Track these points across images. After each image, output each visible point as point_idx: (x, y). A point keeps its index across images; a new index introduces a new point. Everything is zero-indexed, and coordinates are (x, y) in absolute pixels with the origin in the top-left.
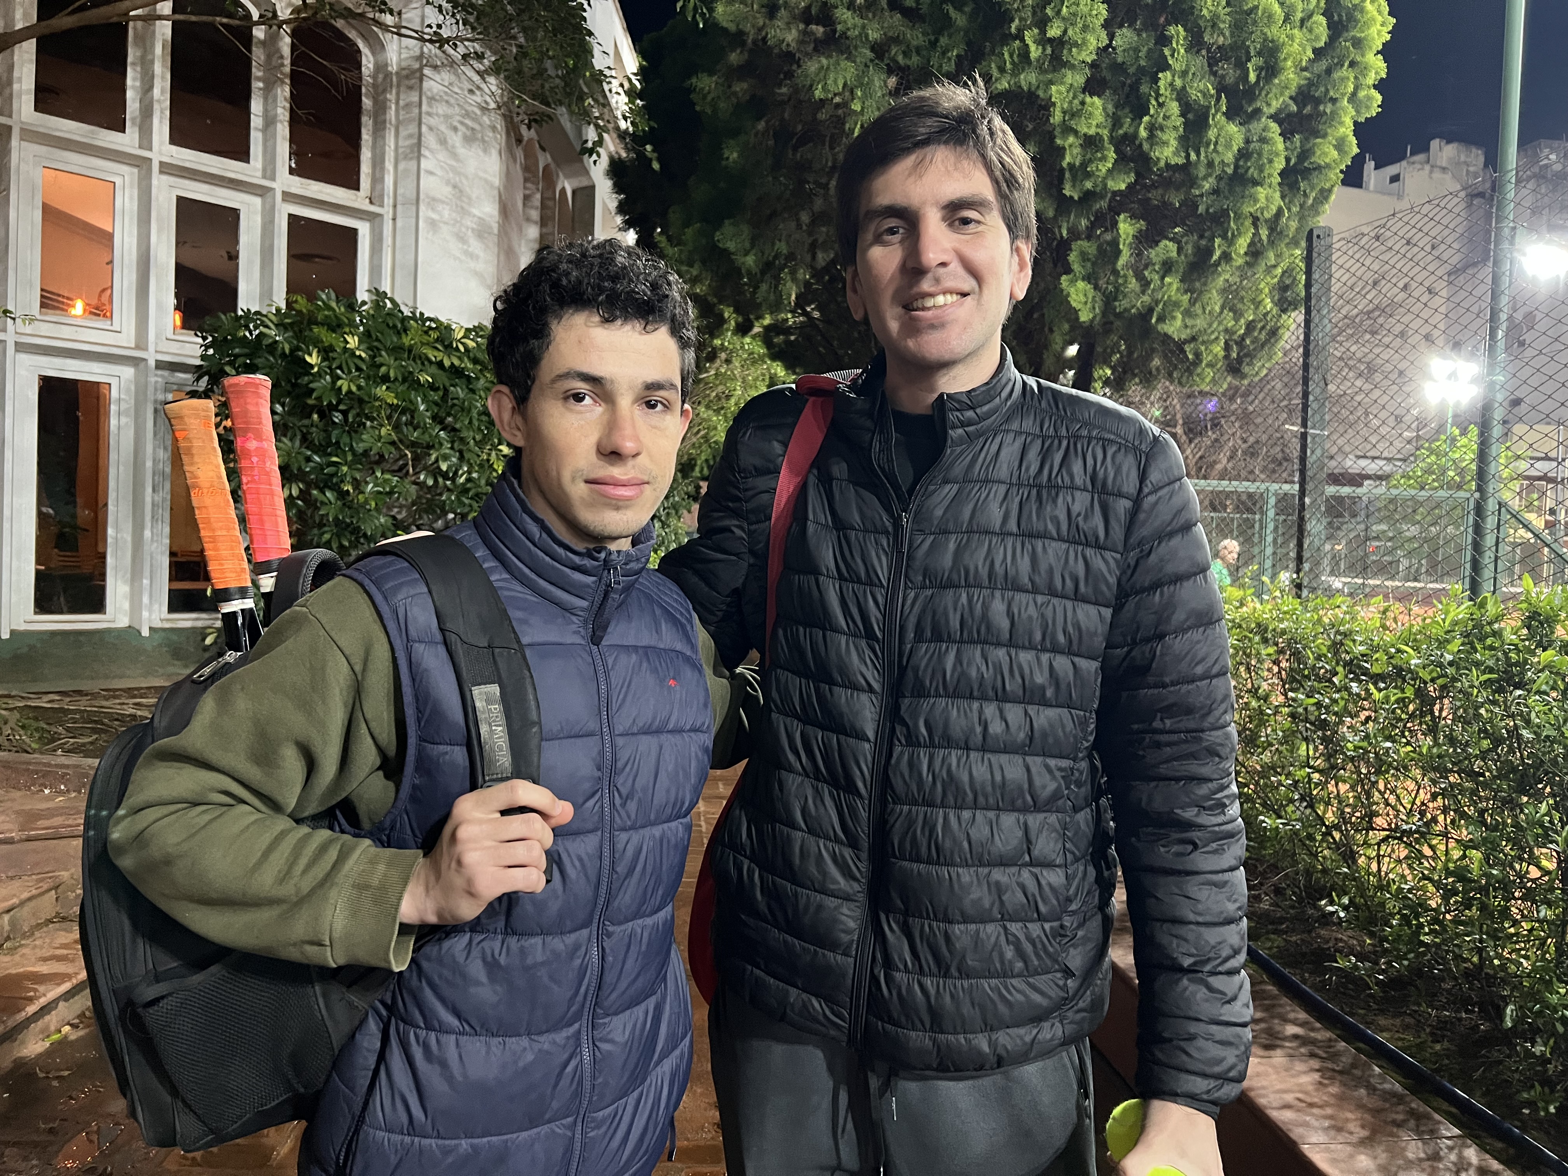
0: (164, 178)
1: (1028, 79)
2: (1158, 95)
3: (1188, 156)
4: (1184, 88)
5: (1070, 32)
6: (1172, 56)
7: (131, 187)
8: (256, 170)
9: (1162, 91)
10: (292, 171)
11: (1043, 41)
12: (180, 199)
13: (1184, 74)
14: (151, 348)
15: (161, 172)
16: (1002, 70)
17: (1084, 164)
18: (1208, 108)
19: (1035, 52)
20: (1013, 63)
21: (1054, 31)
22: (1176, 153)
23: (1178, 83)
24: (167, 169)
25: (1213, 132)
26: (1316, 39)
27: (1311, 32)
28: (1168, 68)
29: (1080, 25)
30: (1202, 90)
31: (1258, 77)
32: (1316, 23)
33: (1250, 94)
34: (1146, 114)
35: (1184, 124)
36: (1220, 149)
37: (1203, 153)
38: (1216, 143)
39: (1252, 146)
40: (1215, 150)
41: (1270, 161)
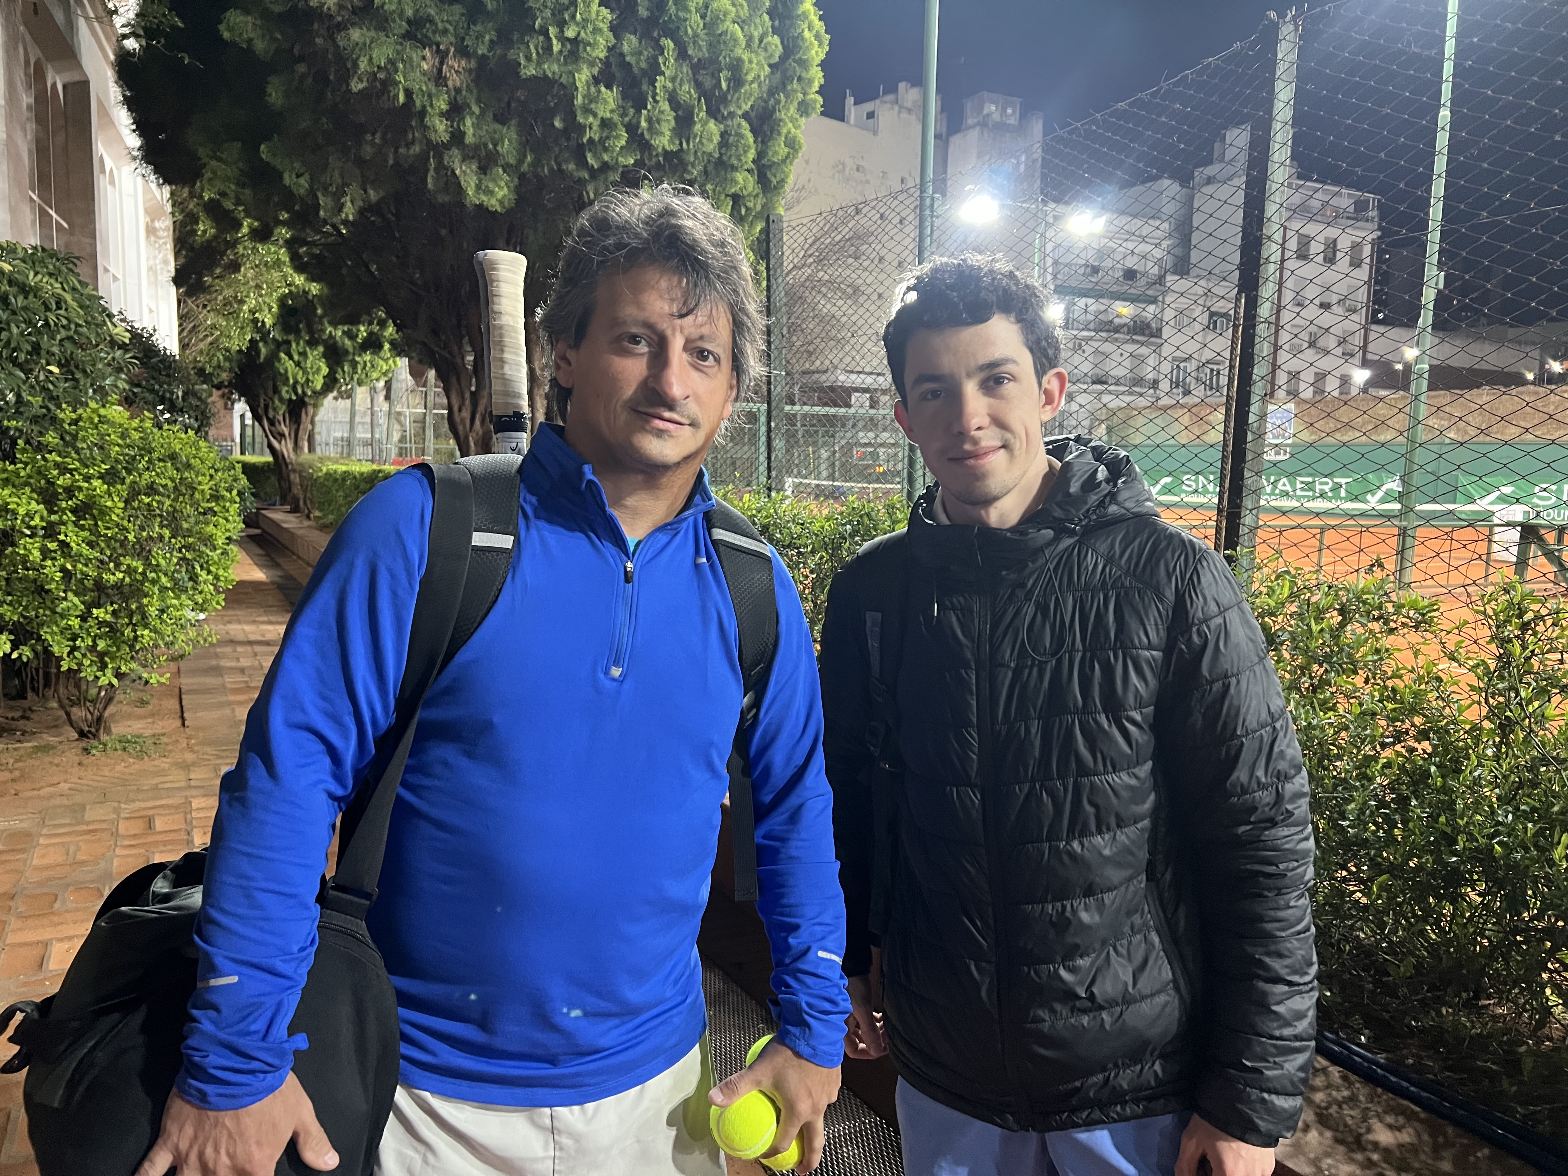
1: (551, 68)
2: (654, 94)
3: (681, 144)
4: (674, 90)
5: (583, 34)
6: (665, 64)
9: (658, 91)
11: (562, 39)
13: (673, 80)
16: (528, 58)
17: (602, 141)
18: (693, 107)
19: (556, 46)
20: (538, 53)
21: (570, 33)
22: (671, 141)
23: (669, 85)
25: (698, 127)
26: (771, 56)
27: (766, 50)
28: (663, 73)
29: (590, 27)
30: (687, 92)
31: (729, 86)
32: (769, 43)
33: (724, 99)
34: (646, 108)
35: (676, 118)
36: (705, 141)
37: (692, 144)
38: (701, 137)
39: (732, 139)
40: (701, 141)
41: (745, 151)
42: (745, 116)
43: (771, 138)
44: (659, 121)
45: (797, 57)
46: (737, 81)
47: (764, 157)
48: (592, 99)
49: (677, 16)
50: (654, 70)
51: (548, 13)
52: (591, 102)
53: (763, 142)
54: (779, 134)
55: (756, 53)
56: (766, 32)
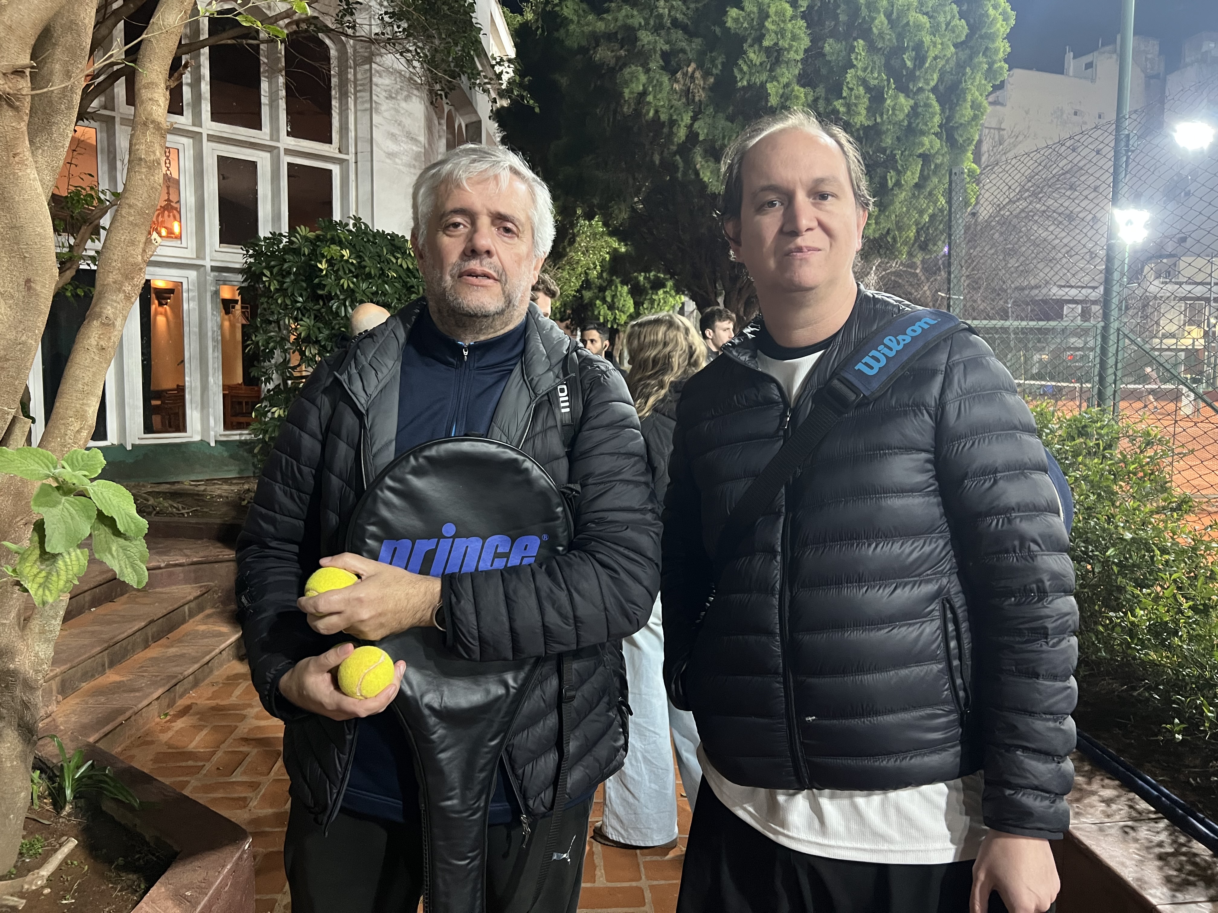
0: (210, 144)
2: (849, 83)
3: (875, 119)
4: (867, 77)
6: (857, 58)
7: (189, 150)
8: (265, 134)
10: (289, 134)
12: (219, 157)
14: (208, 258)
15: (208, 140)
18: (883, 87)
22: (868, 118)
23: (862, 74)
24: (212, 138)
25: (890, 102)
26: (958, 36)
27: (954, 32)
28: (855, 66)
30: (878, 77)
31: (914, 66)
32: (956, 26)
33: (911, 77)
34: (841, 96)
35: (870, 99)
36: (897, 112)
37: (885, 117)
38: (894, 109)
39: (920, 110)
40: (893, 113)
41: (932, 118)
42: (934, 90)
43: (957, 104)
45: (983, 33)
46: (921, 60)
47: (952, 120)
49: (868, 17)
53: (951, 109)
54: (965, 100)
55: (942, 36)
56: (953, 17)
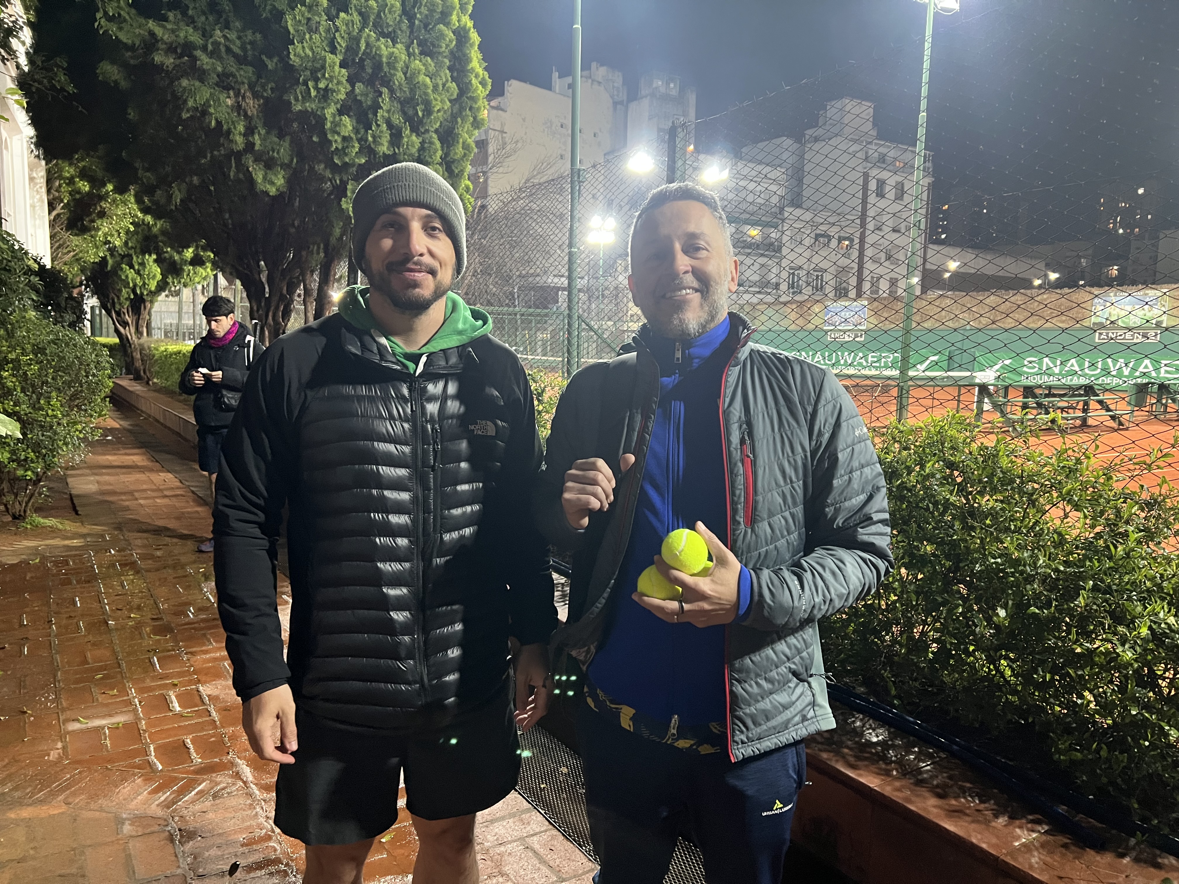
1: (310, 106)
2: (377, 120)
3: (394, 150)
4: (389, 118)
5: (330, 85)
6: (383, 102)
9: (379, 118)
11: (316, 88)
13: (388, 111)
16: (297, 99)
17: (344, 149)
18: (401, 128)
19: (313, 93)
20: (302, 97)
21: (322, 85)
22: (388, 149)
23: (386, 114)
25: (406, 140)
26: (452, 95)
27: (448, 91)
28: (381, 108)
29: (335, 81)
30: (397, 119)
31: (423, 115)
32: (449, 87)
33: (421, 122)
34: (371, 129)
35: (391, 135)
36: (410, 147)
37: (401, 150)
38: (407, 145)
39: (426, 145)
40: (407, 148)
41: (435, 153)
42: (436, 131)
43: (453, 145)
44: (380, 137)
45: (469, 95)
46: (428, 111)
47: (448, 156)
48: (336, 124)
49: (389, 72)
50: (376, 107)
51: (308, 73)
52: (336, 126)
53: (448, 147)
54: (458, 142)
55: (440, 94)
56: (447, 81)
